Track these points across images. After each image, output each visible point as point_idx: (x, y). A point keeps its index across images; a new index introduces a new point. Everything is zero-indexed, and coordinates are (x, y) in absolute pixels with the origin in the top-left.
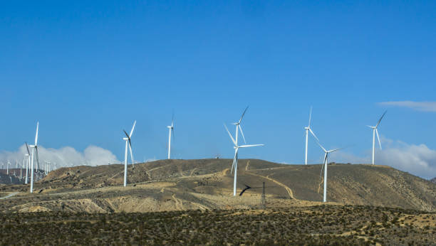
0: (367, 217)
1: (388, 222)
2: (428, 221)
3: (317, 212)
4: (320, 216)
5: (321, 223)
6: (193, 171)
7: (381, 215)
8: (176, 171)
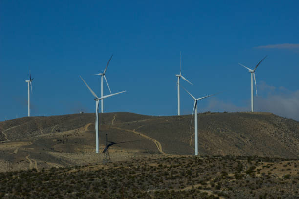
0: (220, 168)
1: (242, 172)
2: (289, 169)
3: (164, 165)
4: (166, 170)
5: (163, 177)
6: (53, 128)
7: (235, 165)
8: (36, 129)
